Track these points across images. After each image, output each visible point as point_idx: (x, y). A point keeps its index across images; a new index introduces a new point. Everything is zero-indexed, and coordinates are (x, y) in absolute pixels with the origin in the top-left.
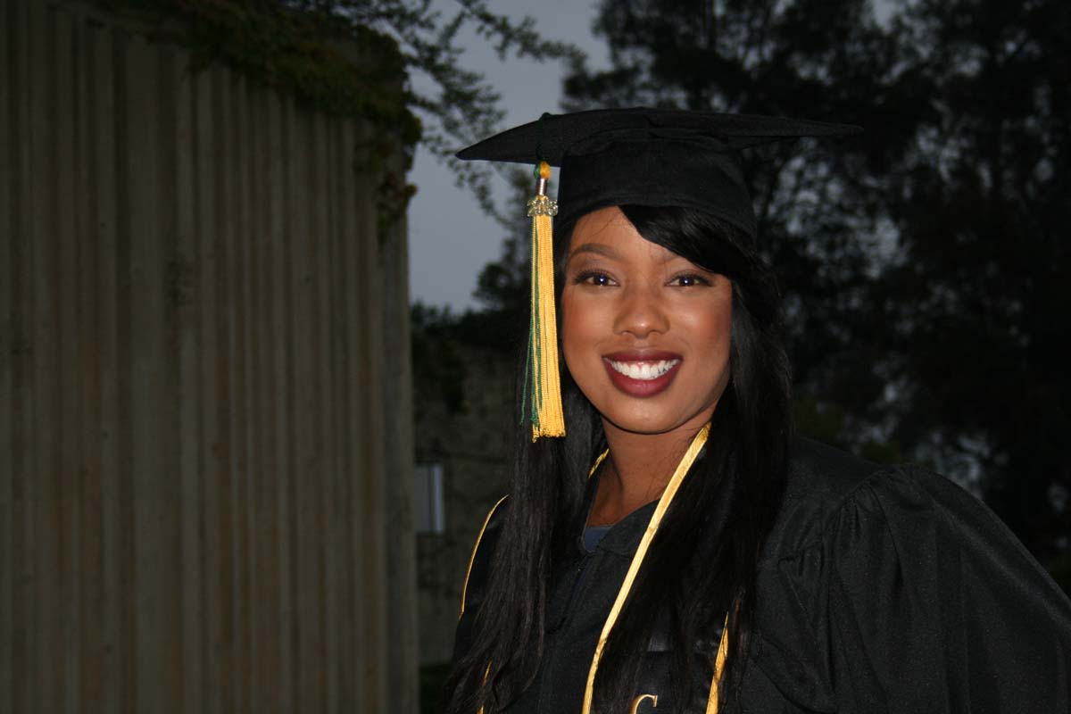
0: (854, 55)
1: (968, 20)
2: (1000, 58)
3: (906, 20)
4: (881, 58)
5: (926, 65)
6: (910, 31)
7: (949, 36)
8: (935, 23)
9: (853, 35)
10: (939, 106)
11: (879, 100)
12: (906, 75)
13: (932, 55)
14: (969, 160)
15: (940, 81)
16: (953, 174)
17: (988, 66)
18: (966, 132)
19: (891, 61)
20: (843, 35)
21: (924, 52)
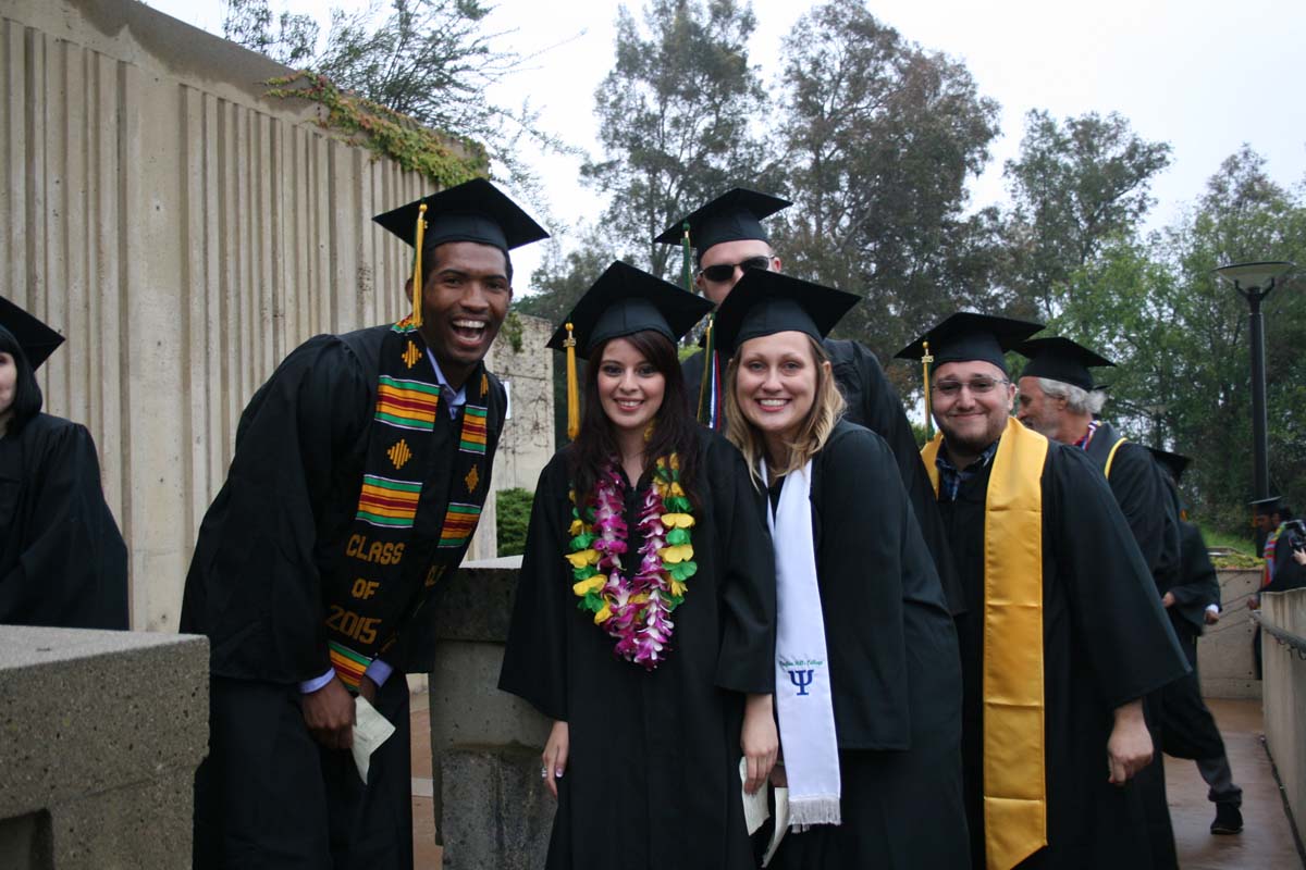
0: (741, 155)
1: (804, 136)
2: (821, 158)
3: (770, 136)
4: (756, 156)
5: (780, 161)
6: (773, 143)
7: (793, 145)
8: (787, 138)
9: (740, 143)
10: (789, 184)
11: (755, 180)
12: (771, 167)
13: (785, 156)
14: (803, 214)
15: (788, 171)
16: (796, 222)
17: (816, 163)
18: (802, 199)
19: (761, 160)
20: (735, 143)
21: (780, 154)
